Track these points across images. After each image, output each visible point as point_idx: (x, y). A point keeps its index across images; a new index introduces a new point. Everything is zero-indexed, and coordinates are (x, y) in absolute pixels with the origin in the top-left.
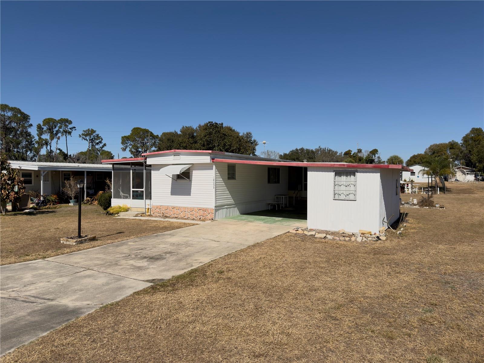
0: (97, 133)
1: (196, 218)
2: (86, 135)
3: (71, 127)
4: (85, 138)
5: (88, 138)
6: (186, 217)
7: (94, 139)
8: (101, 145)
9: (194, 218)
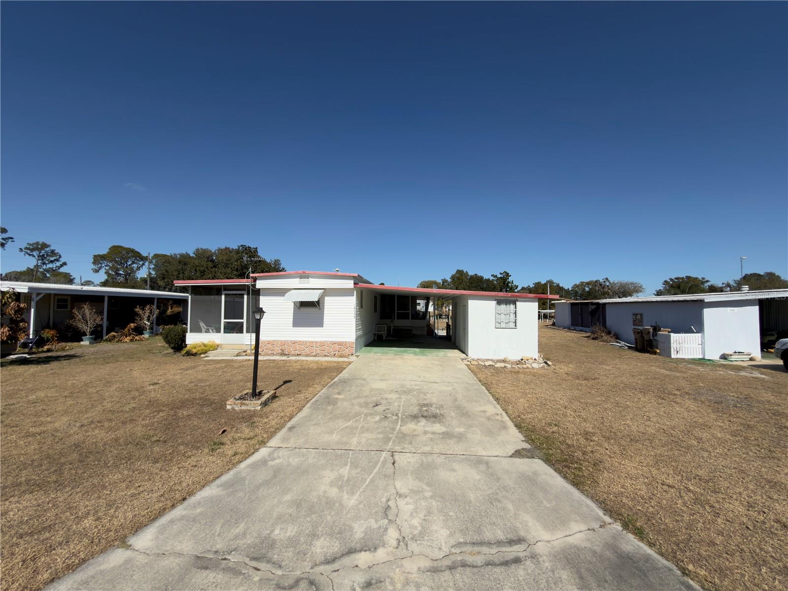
0: (52, 248)
1: (329, 355)
2: (32, 250)
3: (4, 237)
4: (31, 253)
5: (35, 253)
6: (314, 354)
7: (46, 256)
8: (58, 264)
9: (327, 354)
